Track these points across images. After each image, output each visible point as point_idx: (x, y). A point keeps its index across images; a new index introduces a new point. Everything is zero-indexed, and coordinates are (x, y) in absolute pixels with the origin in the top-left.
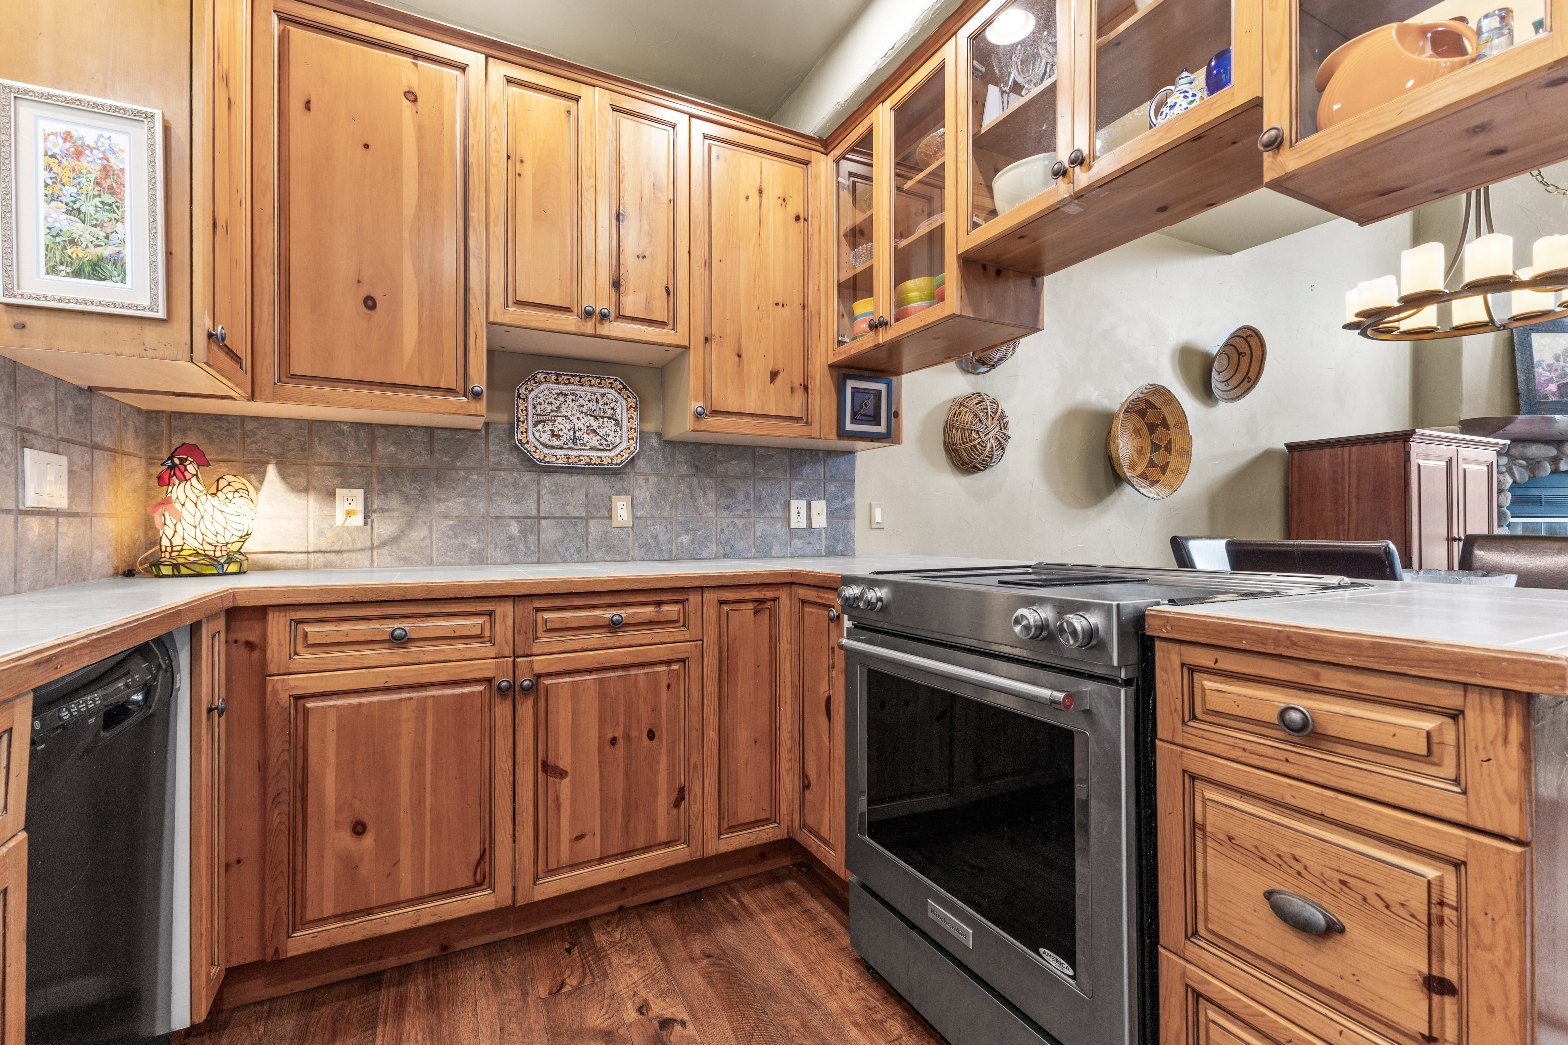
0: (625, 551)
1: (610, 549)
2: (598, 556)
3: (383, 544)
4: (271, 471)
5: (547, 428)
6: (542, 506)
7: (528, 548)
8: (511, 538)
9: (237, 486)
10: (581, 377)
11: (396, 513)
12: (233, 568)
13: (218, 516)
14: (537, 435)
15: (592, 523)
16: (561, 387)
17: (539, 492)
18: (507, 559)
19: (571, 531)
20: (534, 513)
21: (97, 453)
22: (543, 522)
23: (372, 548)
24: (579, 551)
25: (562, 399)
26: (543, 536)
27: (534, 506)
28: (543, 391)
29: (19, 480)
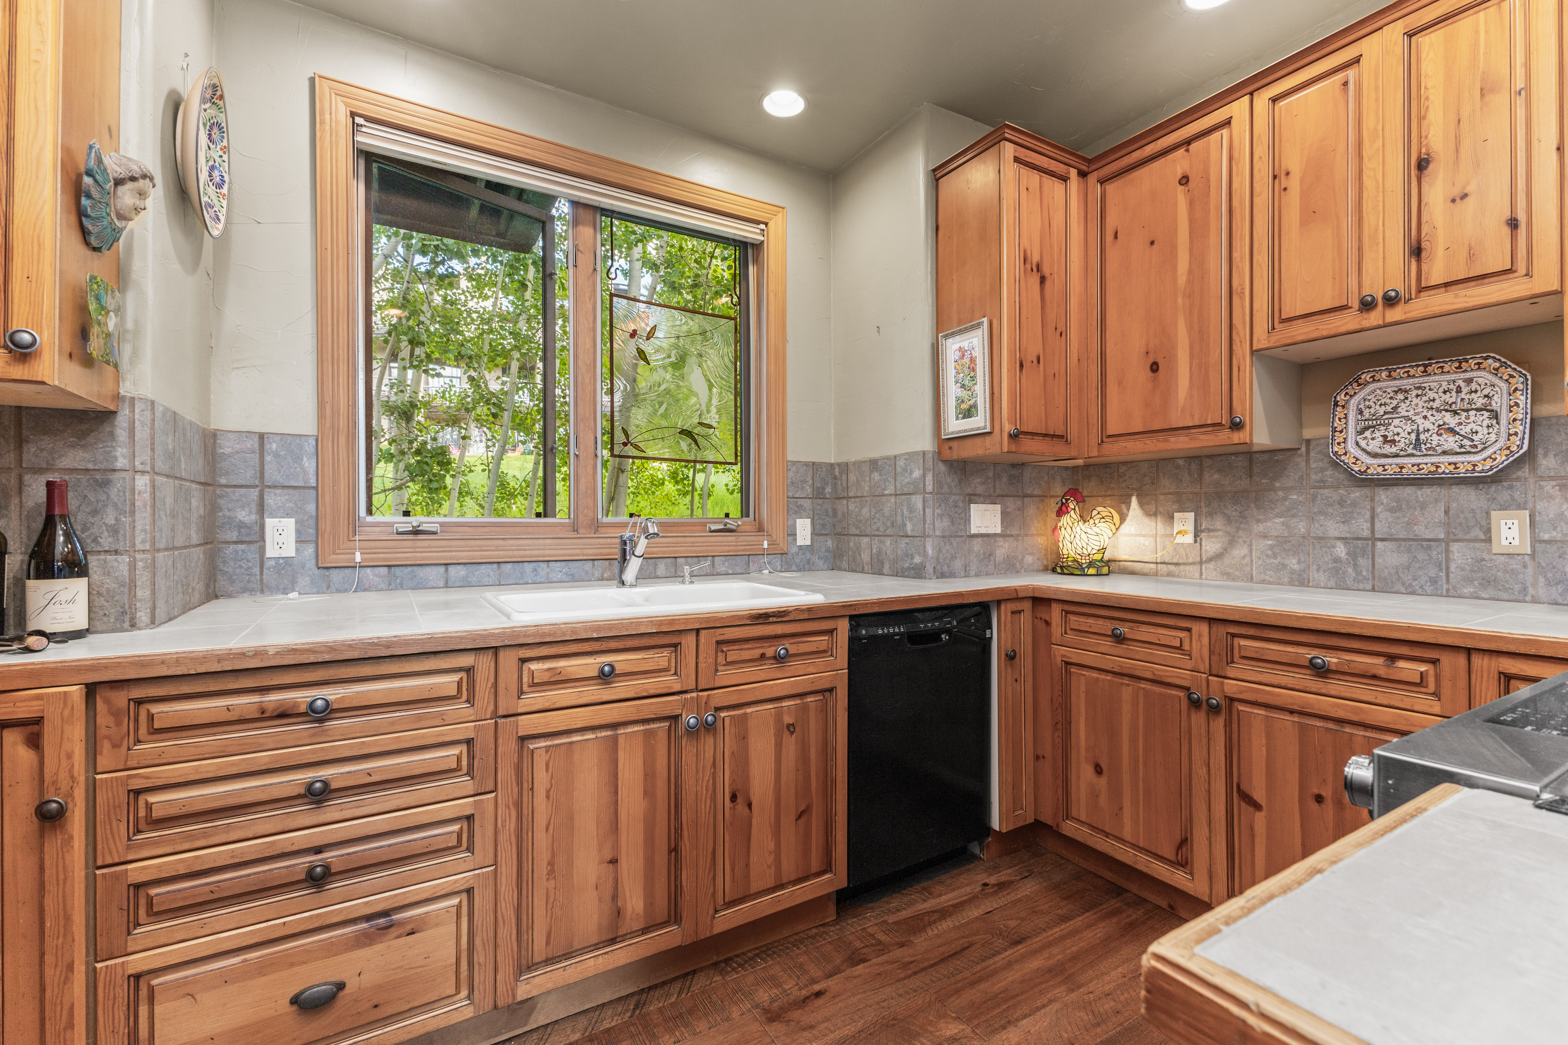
0: (1517, 587)
1: (1488, 582)
2: (1466, 591)
3: (1210, 560)
4: (1134, 500)
5: (1378, 434)
6: (1378, 525)
7: (1359, 573)
8: (1337, 560)
9: (1104, 514)
10: (1426, 366)
11: (1220, 533)
12: (1092, 571)
13: (1084, 536)
14: (1363, 444)
15: (1455, 547)
16: (1397, 383)
17: (1373, 509)
18: (1332, 583)
19: (1421, 556)
20: (1366, 533)
21: (1026, 500)
22: (1379, 544)
23: (1201, 563)
24: (1434, 581)
25: (1401, 396)
26: (1379, 560)
27: (1366, 526)
28: (1373, 392)
29: (967, 521)
